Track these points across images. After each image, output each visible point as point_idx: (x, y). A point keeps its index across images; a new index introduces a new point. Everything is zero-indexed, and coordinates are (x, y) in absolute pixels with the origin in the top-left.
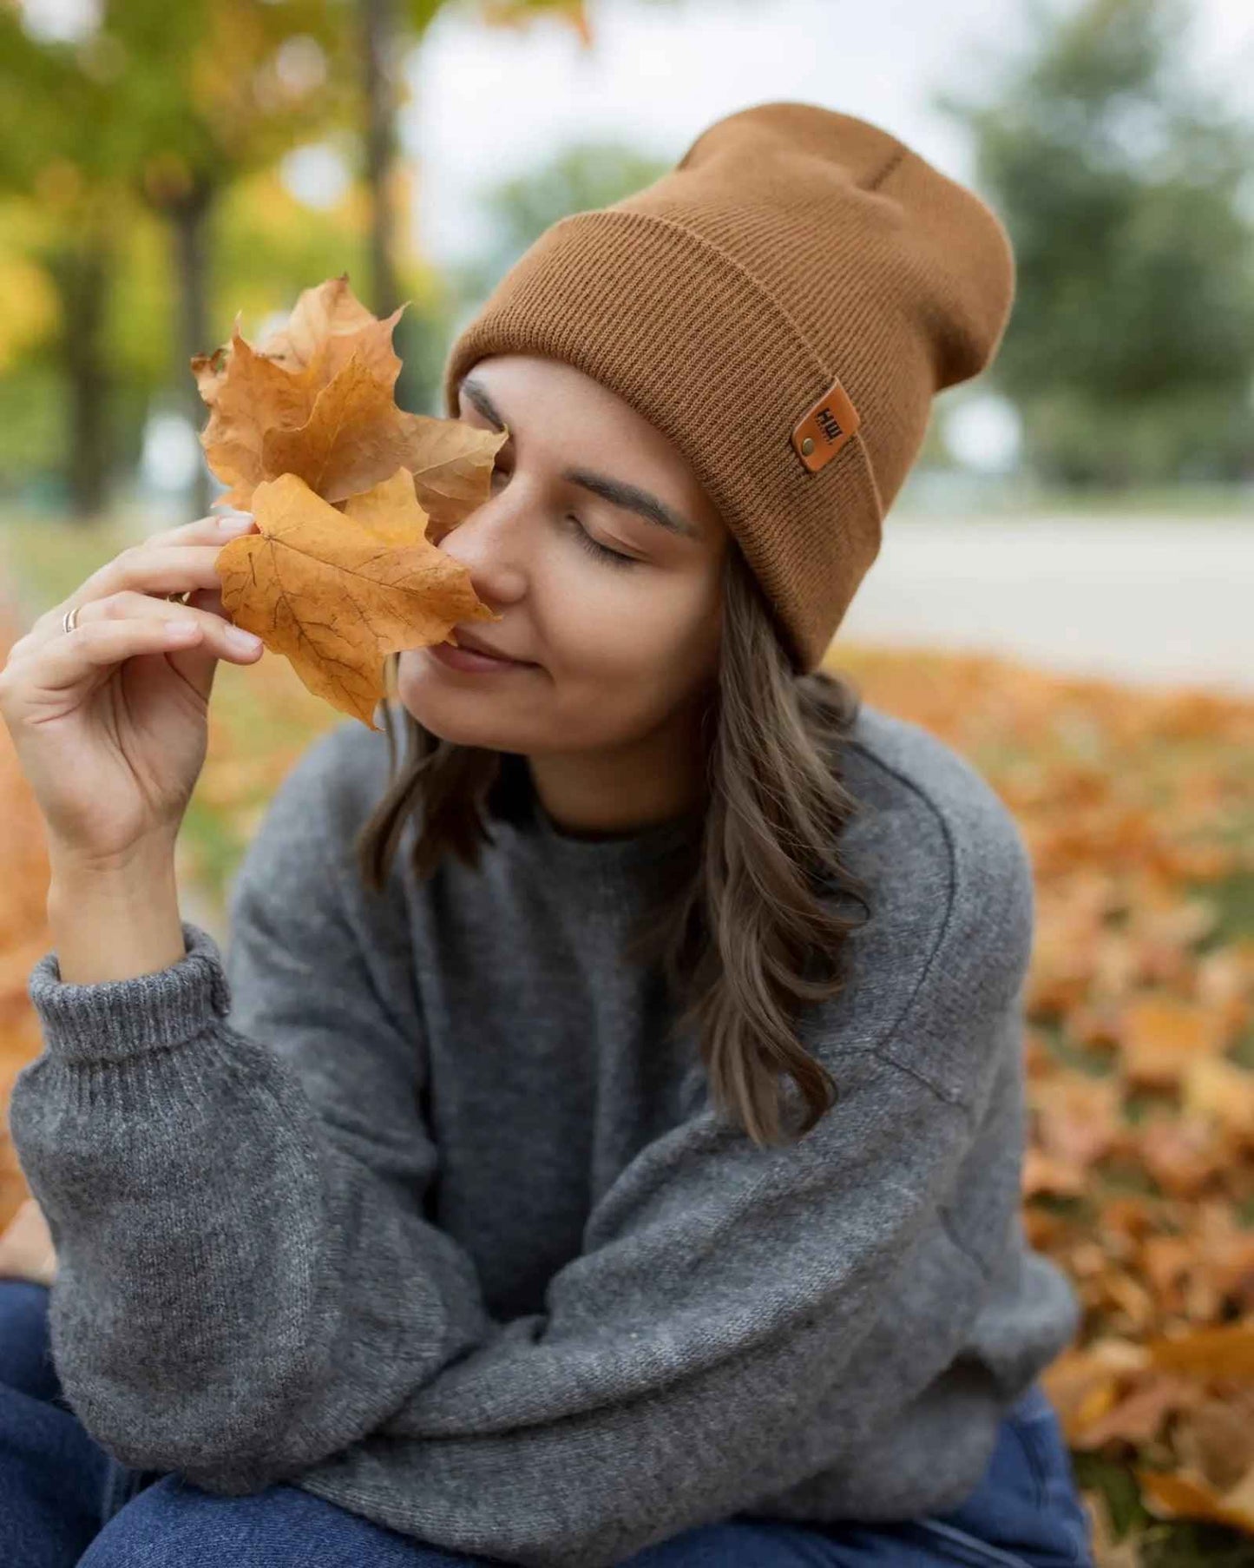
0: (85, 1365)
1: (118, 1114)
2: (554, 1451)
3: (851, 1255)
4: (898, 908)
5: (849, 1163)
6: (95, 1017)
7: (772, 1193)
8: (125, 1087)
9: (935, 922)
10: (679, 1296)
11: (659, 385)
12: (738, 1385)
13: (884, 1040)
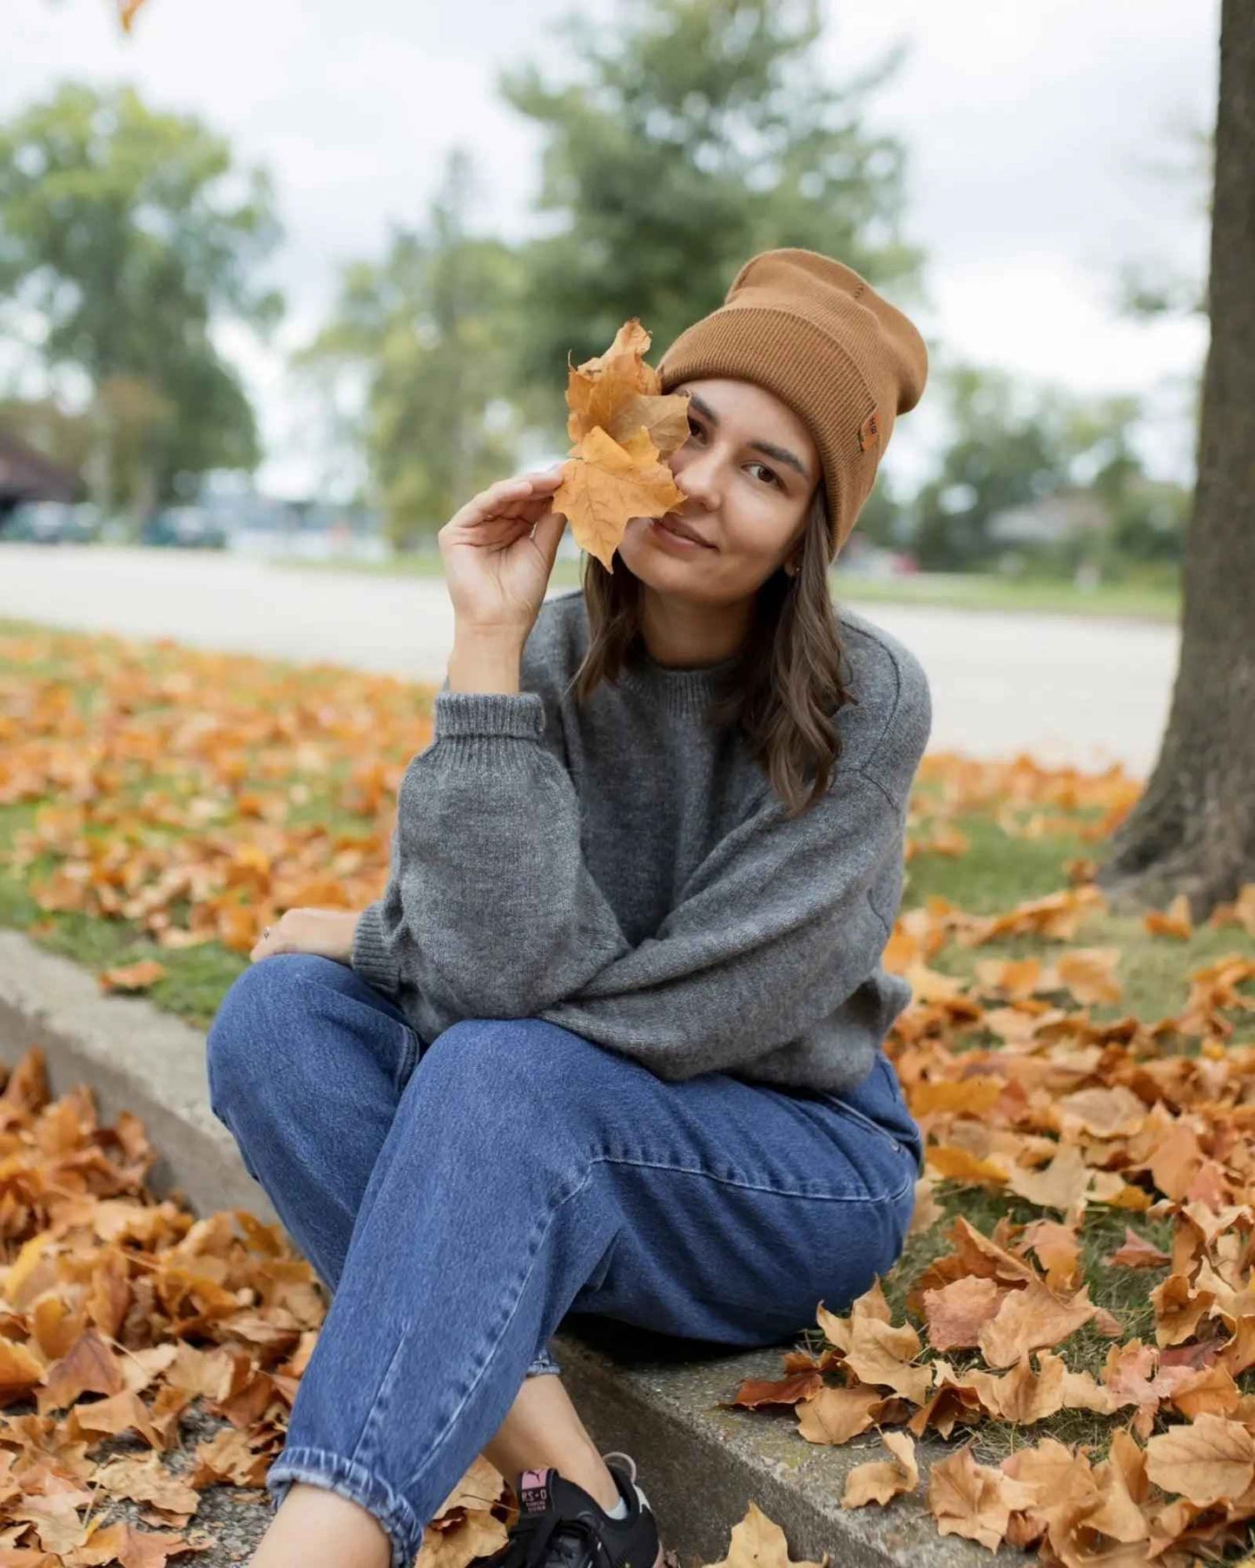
0: (436, 925)
1: (484, 767)
2: (684, 997)
3: (845, 882)
4: (871, 696)
5: (844, 833)
6: (482, 708)
7: (806, 848)
8: (489, 753)
9: (891, 702)
10: (753, 907)
11: (808, 398)
12: (782, 957)
13: (864, 766)
